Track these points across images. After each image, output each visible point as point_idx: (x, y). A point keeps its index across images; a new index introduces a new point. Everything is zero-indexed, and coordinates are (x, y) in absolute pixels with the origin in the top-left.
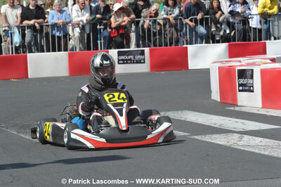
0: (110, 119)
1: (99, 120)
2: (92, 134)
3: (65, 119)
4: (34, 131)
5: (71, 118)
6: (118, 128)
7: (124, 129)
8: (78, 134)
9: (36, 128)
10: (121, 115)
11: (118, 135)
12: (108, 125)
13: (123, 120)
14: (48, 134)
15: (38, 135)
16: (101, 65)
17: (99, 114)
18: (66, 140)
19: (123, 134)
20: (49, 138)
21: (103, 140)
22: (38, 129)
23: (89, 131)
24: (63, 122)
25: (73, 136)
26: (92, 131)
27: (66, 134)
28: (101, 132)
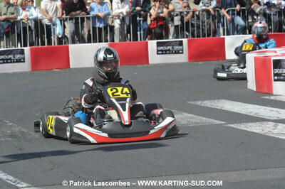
0: (113, 114)
1: (102, 114)
2: (95, 128)
3: (68, 113)
4: (37, 125)
5: (74, 112)
6: (121, 122)
7: (127, 123)
8: (80, 128)
9: (39, 122)
10: (124, 110)
11: (120, 130)
12: (110, 119)
13: (126, 115)
14: (51, 128)
15: (41, 129)
16: (105, 59)
17: (102, 108)
18: (68, 134)
19: (126, 128)
20: (52, 132)
21: (106, 135)
22: (41, 123)
23: (91, 125)
24: (66, 116)
25: (76, 130)
26: (95, 125)
27: (68, 128)
28: (104, 127)
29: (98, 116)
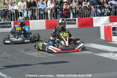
0: (62, 42)
1: (59, 42)
2: (56, 47)
3: (47, 42)
5: (49, 41)
6: (65, 45)
7: (67, 46)
8: (51, 47)
9: (36, 45)
10: (66, 41)
11: (65, 48)
12: (61, 44)
13: (67, 43)
14: (41, 47)
15: (37, 47)
17: (59, 40)
18: (47, 49)
19: (67, 47)
21: (60, 50)
23: (55, 46)
24: (46, 43)
25: (49, 48)
26: (56, 46)
27: (47, 47)
28: (59, 47)
29: (57, 43)
